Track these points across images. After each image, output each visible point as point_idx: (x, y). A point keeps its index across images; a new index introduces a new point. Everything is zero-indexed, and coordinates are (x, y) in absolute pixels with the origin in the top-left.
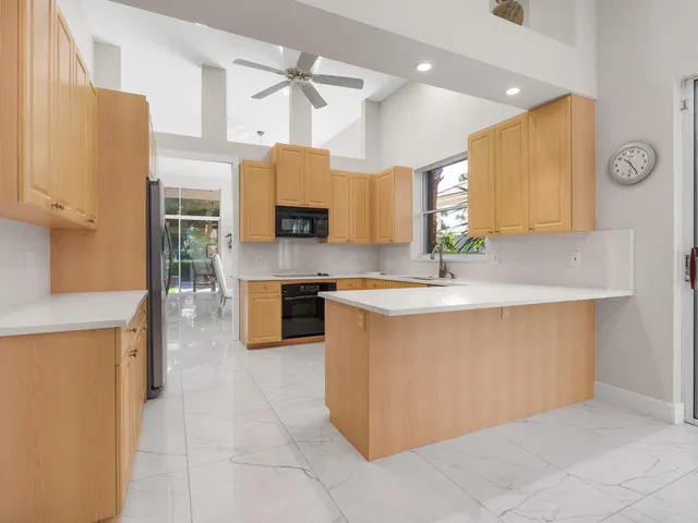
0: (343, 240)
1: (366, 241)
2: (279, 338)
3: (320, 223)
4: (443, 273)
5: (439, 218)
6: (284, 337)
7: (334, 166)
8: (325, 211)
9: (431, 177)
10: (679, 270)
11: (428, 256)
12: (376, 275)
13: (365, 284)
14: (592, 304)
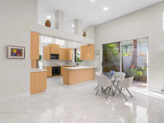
0: (61, 59)
1: (65, 60)
2: (51, 76)
3: (57, 57)
4: (77, 65)
5: (77, 56)
6: (52, 75)
7: (60, 47)
8: (59, 55)
9: (75, 50)
10: (101, 64)
11: (75, 62)
12: (67, 65)
13: (65, 66)
14: (94, 68)
